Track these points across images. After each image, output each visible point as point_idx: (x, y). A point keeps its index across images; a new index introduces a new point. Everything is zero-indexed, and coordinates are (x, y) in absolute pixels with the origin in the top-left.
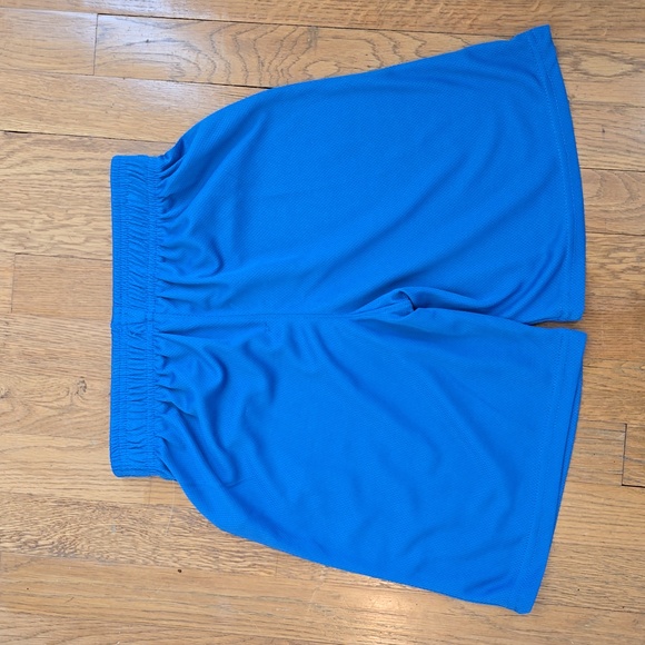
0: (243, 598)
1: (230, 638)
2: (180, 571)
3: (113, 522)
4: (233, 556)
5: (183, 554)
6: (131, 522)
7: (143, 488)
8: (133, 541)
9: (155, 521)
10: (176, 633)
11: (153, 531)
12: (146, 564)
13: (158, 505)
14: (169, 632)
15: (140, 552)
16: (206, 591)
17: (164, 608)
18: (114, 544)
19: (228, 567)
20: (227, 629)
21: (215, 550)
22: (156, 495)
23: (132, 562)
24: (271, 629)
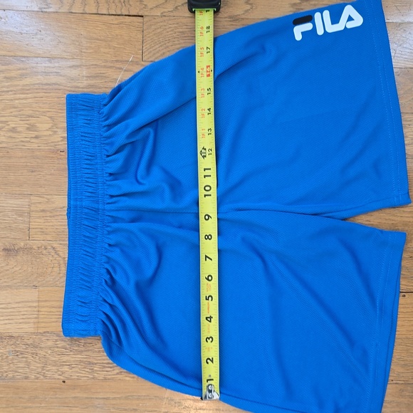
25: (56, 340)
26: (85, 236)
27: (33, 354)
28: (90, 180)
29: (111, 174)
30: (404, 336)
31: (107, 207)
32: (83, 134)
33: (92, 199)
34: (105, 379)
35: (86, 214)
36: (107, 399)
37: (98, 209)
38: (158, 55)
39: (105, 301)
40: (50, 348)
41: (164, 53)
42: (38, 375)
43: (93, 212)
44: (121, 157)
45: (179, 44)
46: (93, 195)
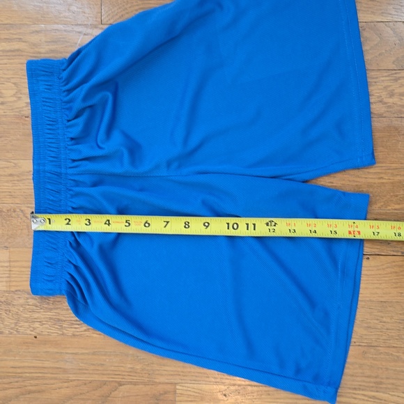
0: (82, 354)
1: (75, 383)
2: (36, 337)
4: (73, 324)
5: (37, 325)
7: (5, 279)
9: (15, 302)
10: (36, 382)
11: (14, 310)
12: (11, 333)
13: (16, 291)
14: (31, 382)
15: (7, 325)
16: (56, 350)
17: (26, 364)
19: (70, 331)
20: (72, 377)
21: (59, 320)
22: (14, 284)
24: (103, 374)
25: (27, 299)
26: (49, 200)
27: (6, 310)
28: (52, 145)
29: (72, 139)
30: (368, 299)
31: (70, 171)
32: (44, 100)
33: (54, 163)
34: (74, 335)
35: (49, 178)
36: (76, 354)
37: (61, 173)
38: (117, 17)
39: (70, 262)
40: (22, 306)
41: (122, 16)
42: (12, 331)
43: (56, 176)
44: (81, 121)
45: (138, 5)
46: (55, 159)
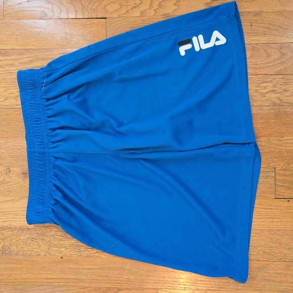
3: (28, 236)
6: (36, 235)
8: (38, 244)
18: (29, 247)
23: (39, 255)
